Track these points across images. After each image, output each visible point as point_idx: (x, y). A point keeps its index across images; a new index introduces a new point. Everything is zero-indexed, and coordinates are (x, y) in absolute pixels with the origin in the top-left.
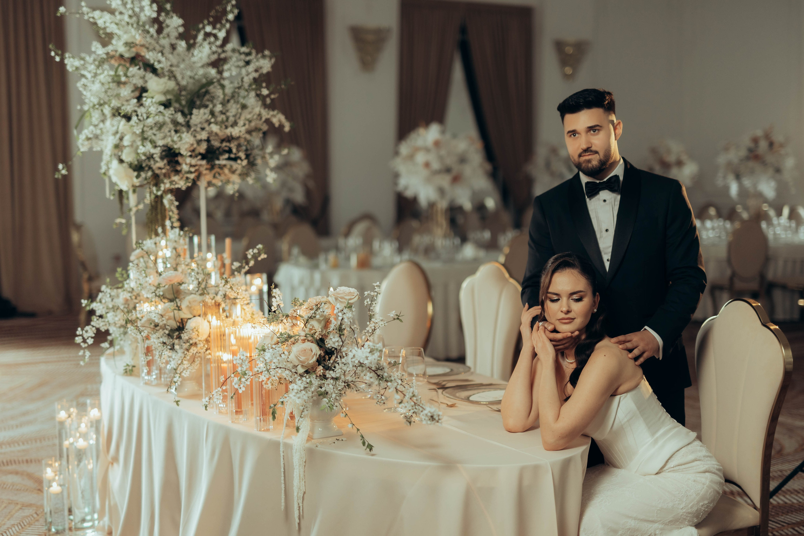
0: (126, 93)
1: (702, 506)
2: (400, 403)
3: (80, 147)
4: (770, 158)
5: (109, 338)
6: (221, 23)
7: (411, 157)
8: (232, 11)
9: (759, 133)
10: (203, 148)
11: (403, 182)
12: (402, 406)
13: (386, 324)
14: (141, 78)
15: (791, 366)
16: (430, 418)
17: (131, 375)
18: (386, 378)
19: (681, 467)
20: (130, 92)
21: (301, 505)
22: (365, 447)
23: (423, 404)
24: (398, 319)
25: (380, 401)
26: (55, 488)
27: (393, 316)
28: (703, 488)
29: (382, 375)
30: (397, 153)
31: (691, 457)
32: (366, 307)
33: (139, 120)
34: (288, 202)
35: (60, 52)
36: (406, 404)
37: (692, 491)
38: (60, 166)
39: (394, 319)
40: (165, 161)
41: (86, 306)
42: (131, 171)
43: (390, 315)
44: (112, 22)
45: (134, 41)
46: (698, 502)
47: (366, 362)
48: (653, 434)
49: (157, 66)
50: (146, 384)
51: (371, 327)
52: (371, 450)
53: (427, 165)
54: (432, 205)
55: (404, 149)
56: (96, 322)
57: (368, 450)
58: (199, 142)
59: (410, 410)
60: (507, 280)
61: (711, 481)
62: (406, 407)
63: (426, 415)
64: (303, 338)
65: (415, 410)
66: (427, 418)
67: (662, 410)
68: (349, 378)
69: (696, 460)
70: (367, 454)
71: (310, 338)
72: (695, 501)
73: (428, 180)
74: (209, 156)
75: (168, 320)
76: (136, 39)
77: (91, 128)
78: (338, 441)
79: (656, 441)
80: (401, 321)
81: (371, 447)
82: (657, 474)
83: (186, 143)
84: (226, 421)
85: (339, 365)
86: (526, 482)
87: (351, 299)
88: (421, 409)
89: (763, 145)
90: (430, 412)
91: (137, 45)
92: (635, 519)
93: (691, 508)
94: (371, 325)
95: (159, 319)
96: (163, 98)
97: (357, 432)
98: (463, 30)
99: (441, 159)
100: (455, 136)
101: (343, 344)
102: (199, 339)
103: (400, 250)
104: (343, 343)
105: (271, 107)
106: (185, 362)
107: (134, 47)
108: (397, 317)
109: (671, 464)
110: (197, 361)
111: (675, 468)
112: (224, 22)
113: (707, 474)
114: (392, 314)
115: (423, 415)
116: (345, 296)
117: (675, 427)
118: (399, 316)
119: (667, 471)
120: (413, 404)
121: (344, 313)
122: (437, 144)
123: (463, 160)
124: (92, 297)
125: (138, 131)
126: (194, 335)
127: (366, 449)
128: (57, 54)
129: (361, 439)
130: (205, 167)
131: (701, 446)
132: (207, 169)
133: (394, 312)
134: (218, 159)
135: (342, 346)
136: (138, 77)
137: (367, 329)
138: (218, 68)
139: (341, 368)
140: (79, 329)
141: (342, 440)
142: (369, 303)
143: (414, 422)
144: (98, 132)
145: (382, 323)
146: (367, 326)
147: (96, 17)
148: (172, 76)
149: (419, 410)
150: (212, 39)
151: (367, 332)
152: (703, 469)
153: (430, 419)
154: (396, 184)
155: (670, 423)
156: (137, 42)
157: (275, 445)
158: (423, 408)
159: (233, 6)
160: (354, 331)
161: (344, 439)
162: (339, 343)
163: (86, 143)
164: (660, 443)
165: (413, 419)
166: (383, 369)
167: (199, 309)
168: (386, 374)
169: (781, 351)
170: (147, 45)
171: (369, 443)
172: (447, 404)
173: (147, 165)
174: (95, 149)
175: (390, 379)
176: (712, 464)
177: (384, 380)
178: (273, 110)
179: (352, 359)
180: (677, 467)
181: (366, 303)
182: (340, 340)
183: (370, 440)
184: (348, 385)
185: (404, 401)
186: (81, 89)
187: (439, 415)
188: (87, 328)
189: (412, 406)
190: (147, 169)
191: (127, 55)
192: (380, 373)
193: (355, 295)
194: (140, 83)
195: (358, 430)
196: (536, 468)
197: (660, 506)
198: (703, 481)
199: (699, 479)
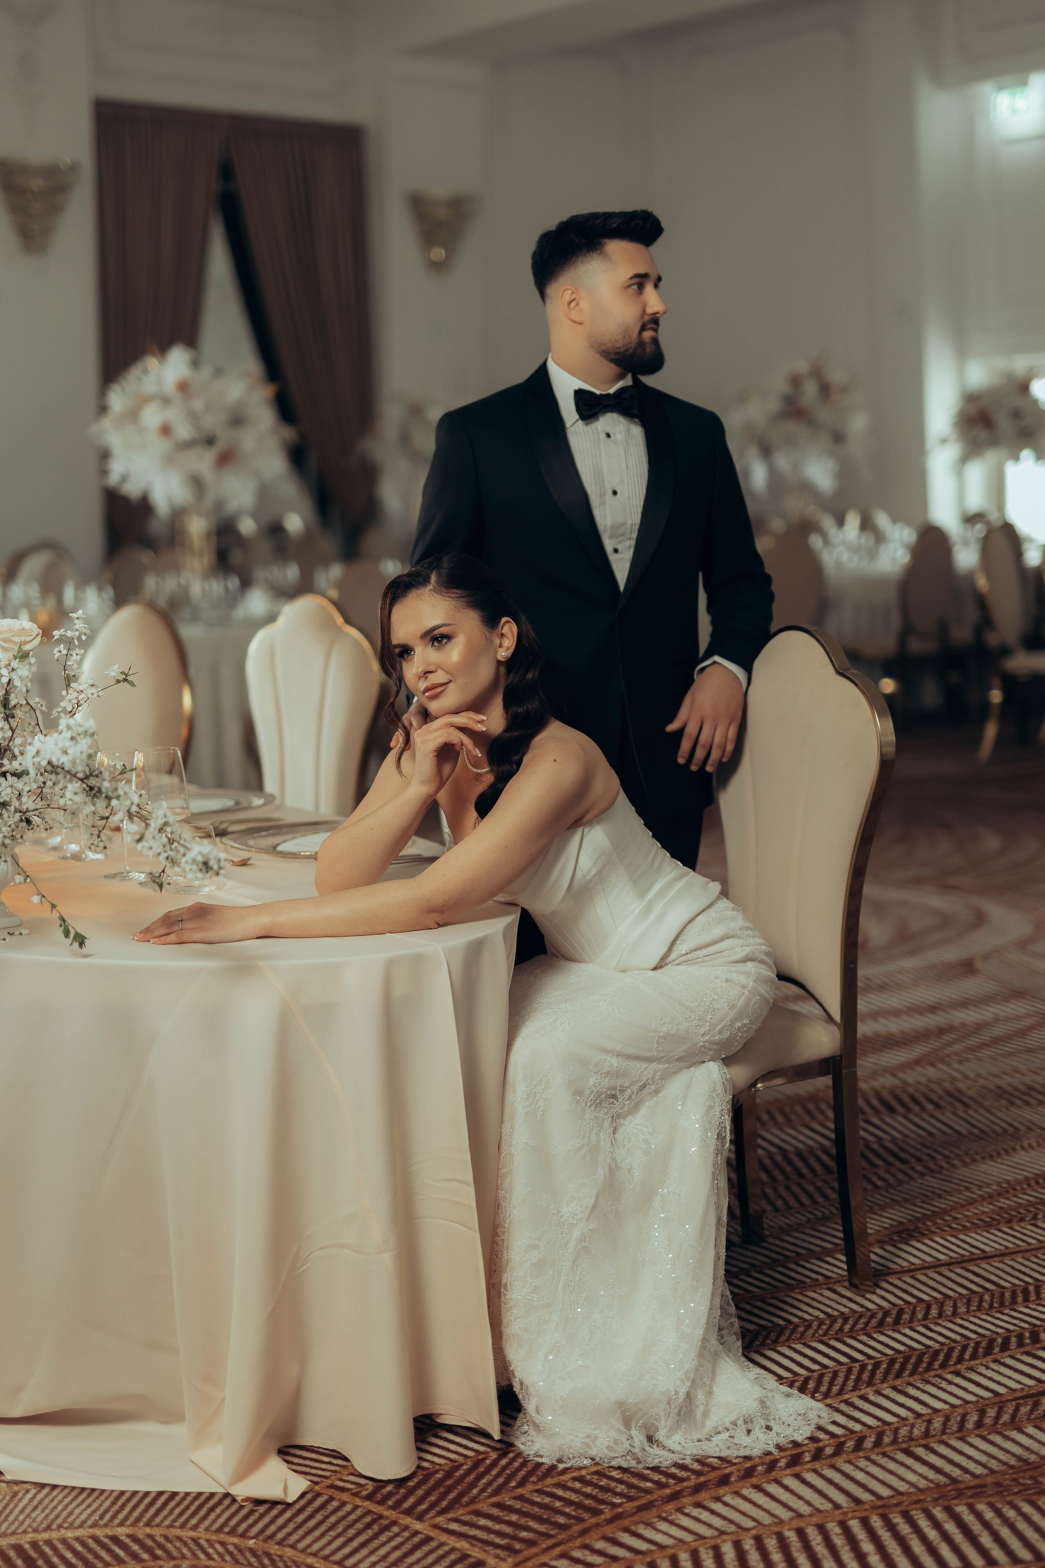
1: (739, 1029)
2: (139, 840)
4: (823, 415)
7: (133, 415)
9: (801, 366)
11: (117, 468)
12: (143, 847)
13: (101, 693)
15: (891, 750)
16: (201, 865)
18: (107, 792)
19: (700, 953)
22: (70, 940)
23: (185, 840)
24: (125, 680)
25: (96, 842)
27: (115, 674)
28: (743, 994)
29: (99, 788)
30: (103, 409)
31: (717, 931)
32: (57, 660)
36: (151, 843)
37: (722, 1001)
39: (118, 681)
43: (108, 674)
46: (733, 1022)
47: (65, 760)
48: (642, 894)
51: (70, 701)
52: (81, 944)
53: (166, 430)
54: (178, 514)
55: (117, 400)
57: (76, 945)
59: (159, 854)
60: (340, 630)
61: (757, 980)
62: (151, 848)
63: (194, 861)
65: (170, 853)
66: (195, 867)
67: (655, 847)
68: (28, 803)
70: (76, 955)
72: (728, 1019)
73: (169, 461)
78: (13, 937)
79: (649, 907)
80: (132, 684)
81: (83, 940)
82: (655, 969)
85: (6, 779)
86: (398, 990)
87: (24, 642)
88: (182, 850)
89: (810, 389)
90: (200, 853)
92: (619, 1054)
93: (720, 1032)
94: (69, 697)
97: (52, 910)
98: (226, 172)
99: (193, 417)
100: (218, 372)
101: (14, 736)
103: (119, 602)
104: (13, 731)
108: (124, 677)
109: (681, 948)
111: (689, 957)
113: (749, 964)
114: (114, 672)
115: (187, 862)
116: (12, 636)
117: (681, 877)
118: (127, 675)
119: (675, 963)
120: (165, 840)
121: (13, 670)
122: (183, 387)
123: (237, 420)
127: (71, 944)
129: (61, 926)
131: (733, 910)
133: (116, 667)
135: (10, 740)
137: (63, 704)
139: (12, 786)
141: (21, 934)
142: (65, 652)
143: (169, 884)
145: (94, 690)
146: (62, 699)
149: (178, 851)
151: (61, 711)
152: (741, 954)
153: (201, 870)
154: (104, 472)
155: (673, 868)
158: (186, 848)
160: (34, 711)
161: (24, 932)
162: (4, 733)
164: (657, 909)
165: (165, 879)
166: (100, 775)
168: (106, 784)
169: (872, 719)
171: (79, 931)
172: (233, 861)
175: (116, 794)
176: (754, 944)
177: (104, 795)
179: (33, 758)
180: (692, 954)
181: (57, 655)
182: (7, 727)
183: (77, 925)
184: (28, 822)
185: (146, 837)
187: (219, 861)
189: (164, 846)
192: (94, 783)
193: (34, 634)
195: (53, 906)
196: (417, 961)
197: (665, 1029)
198: (742, 979)
199: (734, 976)
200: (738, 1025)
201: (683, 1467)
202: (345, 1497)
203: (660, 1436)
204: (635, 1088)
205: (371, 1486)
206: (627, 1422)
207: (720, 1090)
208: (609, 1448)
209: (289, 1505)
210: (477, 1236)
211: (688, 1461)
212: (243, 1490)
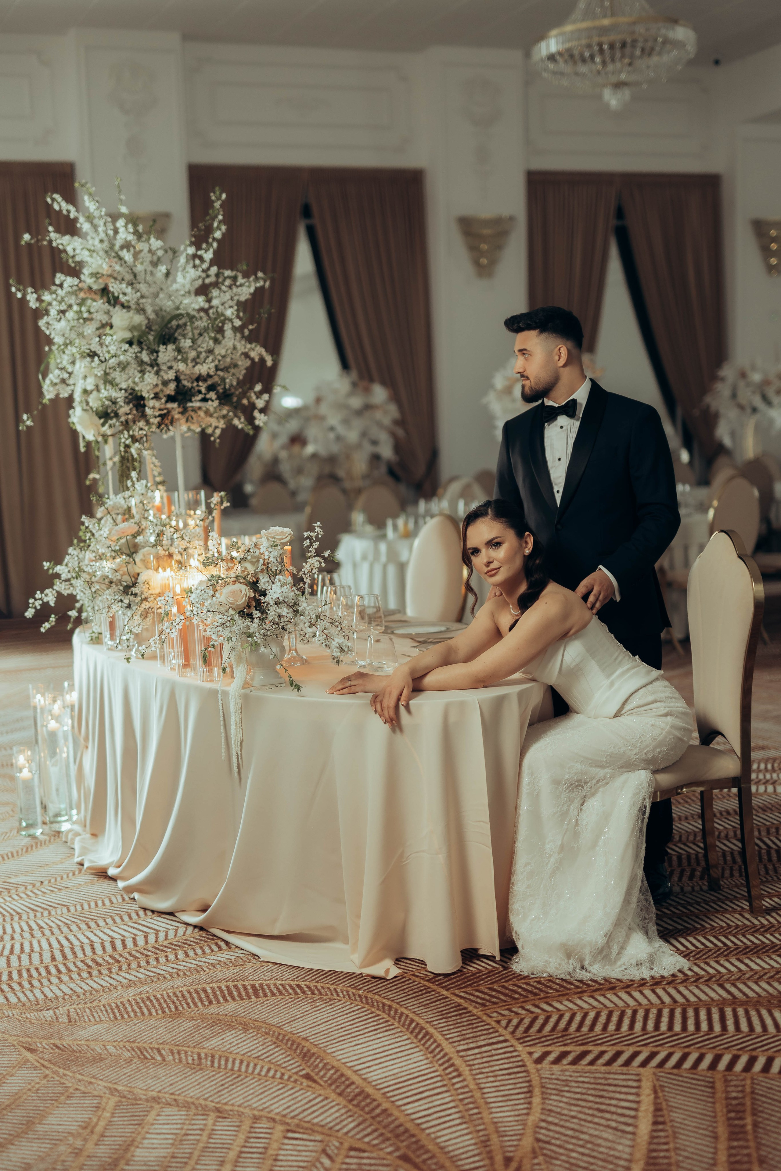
0: (89, 331)
1: (660, 753)
3: (46, 393)
5: (78, 605)
6: (207, 242)
8: (219, 228)
10: (171, 389)
14: (105, 313)
15: (761, 600)
17: (98, 643)
19: (639, 709)
20: (94, 330)
21: (239, 753)
22: (293, 688)
26: (25, 774)
28: (662, 733)
31: (650, 698)
33: (100, 360)
34: (376, 458)
35: (21, 287)
37: (648, 736)
38: (25, 417)
40: (131, 405)
41: (48, 569)
42: (97, 418)
44: (82, 249)
45: (101, 271)
46: (654, 748)
48: (608, 676)
49: (122, 299)
50: (109, 649)
51: (307, 569)
52: (298, 690)
56: (59, 586)
57: (296, 690)
58: (165, 383)
61: (673, 727)
64: (233, 579)
69: (653, 702)
70: (297, 695)
71: (242, 581)
72: (652, 746)
74: (180, 397)
75: (122, 575)
76: (103, 269)
77: (57, 372)
79: (612, 684)
81: (299, 688)
82: (612, 718)
83: (149, 384)
84: (175, 676)
86: (452, 719)
87: (282, 539)
91: (103, 275)
92: (583, 762)
93: (646, 754)
94: (307, 566)
95: (112, 574)
96: (128, 335)
98: (620, 213)
102: (150, 592)
105: (250, 339)
106: (135, 617)
107: (100, 277)
109: (628, 707)
110: (150, 617)
111: (633, 711)
112: (210, 240)
113: (669, 718)
116: (276, 535)
119: (625, 713)
124: (59, 561)
125: (100, 373)
126: (144, 588)
127: (294, 690)
128: (18, 290)
129: (290, 680)
130: (178, 410)
131: (665, 687)
132: (179, 413)
134: (191, 401)
136: (101, 313)
137: (303, 570)
138: (206, 295)
140: (38, 592)
144: (66, 376)
145: (317, 563)
146: (303, 567)
147: (65, 243)
148: (141, 310)
150: (197, 262)
152: (664, 711)
156: (105, 273)
157: (214, 693)
159: (220, 222)
163: (51, 389)
164: (616, 686)
167: (153, 563)
169: (751, 584)
170: (115, 275)
173: (112, 411)
174: (61, 396)
176: (676, 706)
178: (250, 343)
180: (635, 710)
182: (270, 580)
186: (43, 328)
188: (47, 591)
190: (112, 415)
191: (95, 287)
193: (287, 535)
194: (105, 319)
195: (286, 670)
196: (462, 704)
197: (610, 751)
198: (663, 725)
199: (658, 723)
200: (658, 750)
201: (595, 981)
202: (417, 979)
203: (586, 964)
204: (594, 782)
205: (432, 976)
206: (569, 956)
207: (645, 785)
208: (557, 968)
209: (388, 980)
210: (491, 851)
211: (599, 979)
212: (366, 971)
